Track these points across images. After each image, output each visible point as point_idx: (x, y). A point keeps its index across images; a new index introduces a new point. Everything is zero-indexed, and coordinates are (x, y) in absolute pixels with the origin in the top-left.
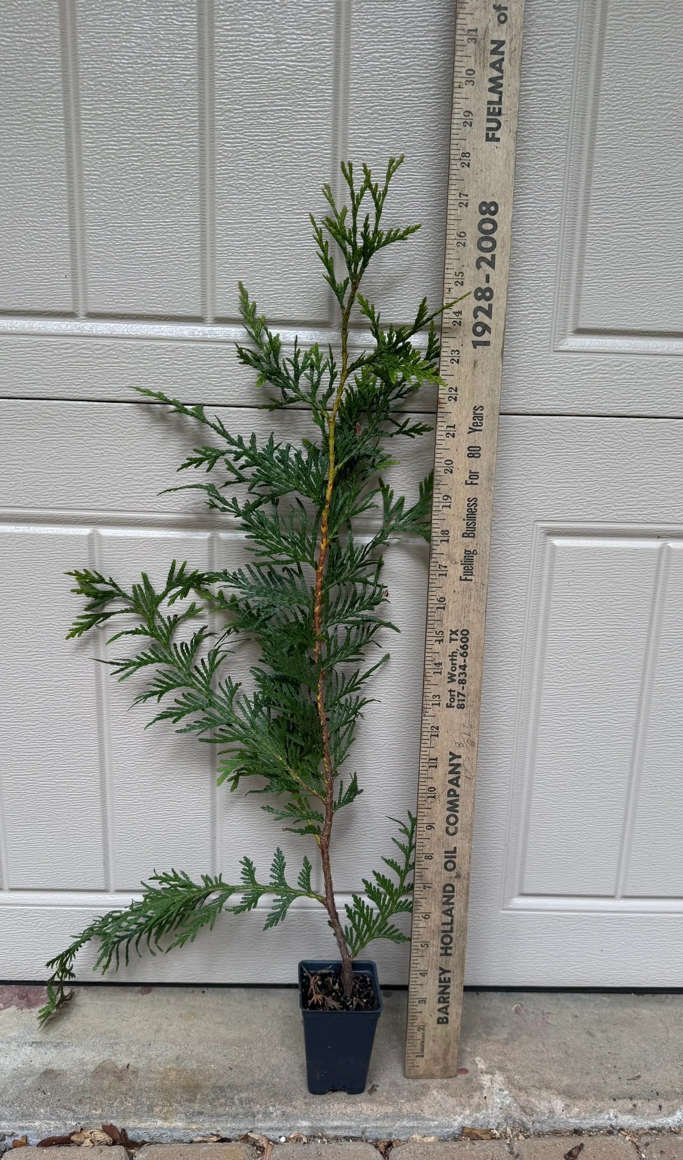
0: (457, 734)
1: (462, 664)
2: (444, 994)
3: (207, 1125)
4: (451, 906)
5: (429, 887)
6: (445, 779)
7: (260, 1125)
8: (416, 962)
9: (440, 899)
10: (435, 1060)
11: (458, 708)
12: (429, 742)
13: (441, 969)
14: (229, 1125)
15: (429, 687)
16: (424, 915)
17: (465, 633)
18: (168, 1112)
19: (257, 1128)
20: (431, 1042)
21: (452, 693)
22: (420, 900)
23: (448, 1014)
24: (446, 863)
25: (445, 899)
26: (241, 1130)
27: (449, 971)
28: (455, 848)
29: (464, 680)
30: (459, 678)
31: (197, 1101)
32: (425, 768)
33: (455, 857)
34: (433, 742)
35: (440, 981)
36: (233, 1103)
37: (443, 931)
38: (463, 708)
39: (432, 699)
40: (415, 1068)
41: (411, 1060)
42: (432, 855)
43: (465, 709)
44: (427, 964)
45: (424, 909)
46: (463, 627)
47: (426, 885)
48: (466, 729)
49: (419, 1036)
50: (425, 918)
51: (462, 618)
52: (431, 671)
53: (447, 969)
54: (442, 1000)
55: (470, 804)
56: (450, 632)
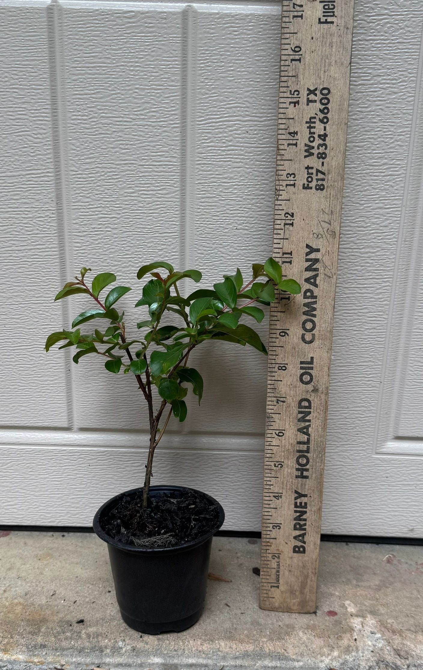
0: (315, 222)
1: (322, 133)
2: (300, 520)
3: (50, 659)
4: (307, 424)
5: (284, 402)
6: (302, 277)
7: (108, 660)
8: (269, 483)
9: (295, 415)
10: (292, 592)
11: (317, 189)
12: (281, 232)
13: (296, 492)
14: (74, 660)
15: (282, 163)
16: (277, 432)
17: (326, 92)
18: (8, 643)
19: (104, 663)
20: (287, 573)
21: (310, 171)
22: (273, 415)
23: (304, 543)
24: (302, 375)
25: (300, 416)
26: (87, 665)
27: (305, 496)
28: (312, 358)
29: (324, 153)
30: (317, 151)
31: (41, 634)
33: (312, 368)
34: (287, 232)
35: (296, 506)
36: (80, 637)
37: (299, 451)
38: (322, 190)
39: (287, 179)
40: (270, 599)
41: (266, 590)
42: (286, 366)
43: (325, 190)
44: (281, 485)
45: (277, 425)
46: (323, 84)
47: (279, 399)
48: (326, 216)
49: (274, 564)
50: (278, 436)
51: (322, 72)
52: (286, 143)
53: (303, 493)
54: (298, 526)
55: (330, 308)
56: (308, 92)
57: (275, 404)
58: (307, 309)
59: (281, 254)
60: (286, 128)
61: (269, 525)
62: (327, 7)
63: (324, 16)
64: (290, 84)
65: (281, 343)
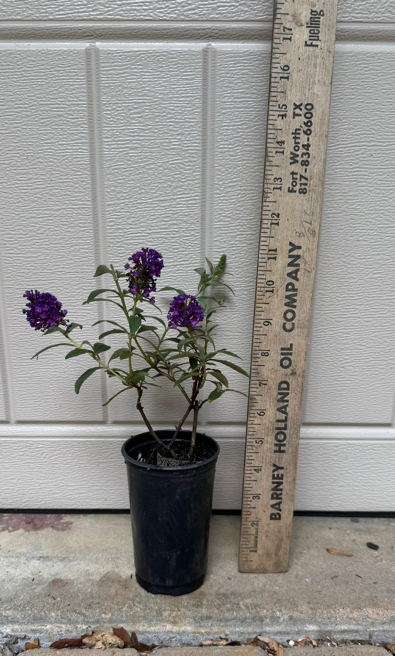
0: (298, 222)
1: (305, 143)
2: (277, 490)
4: (286, 404)
5: (265, 384)
6: (284, 271)
8: (250, 458)
9: (275, 396)
10: (268, 555)
11: (300, 193)
12: (268, 231)
13: (274, 465)
15: (270, 168)
16: (259, 412)
17: (310, 108)
20: (264, 538)
21: (295, 176)
22: (256, 397)
23: (280, 510)
24: (282, 360)
25: (279, 396)
27: (282, 468)
28: (291, 345)
29: (307, 161)
30: (301, 159)
32: (264, 260)
33: (291, 354)
34: (273, 231)
35: (274, 478)
37: (278, 429)
38: (305, 193)
39: (274, 183)
40: (249, 562)
41: (245, 554)
42: (268, 352)
43: (307, 193)
44: (261, 460)
45: (259, 406)
46: (308, 101)
47: (261, 382)
48: (308, 217)
49: (253, 531)
50: (260, 415)
51: (307, 89)
52: (274, 150)
53: (280, 466)
54: (275, 496)
55: (308, 299)
56: (294, 107)
57: (258, 386)
58: (288, 301)
59: (267, 251)
60: (275, 137)
61: (249, 496)
62: (312, 32)
63: (310, 40)
64: (278, 98)
65: (264, 332)
